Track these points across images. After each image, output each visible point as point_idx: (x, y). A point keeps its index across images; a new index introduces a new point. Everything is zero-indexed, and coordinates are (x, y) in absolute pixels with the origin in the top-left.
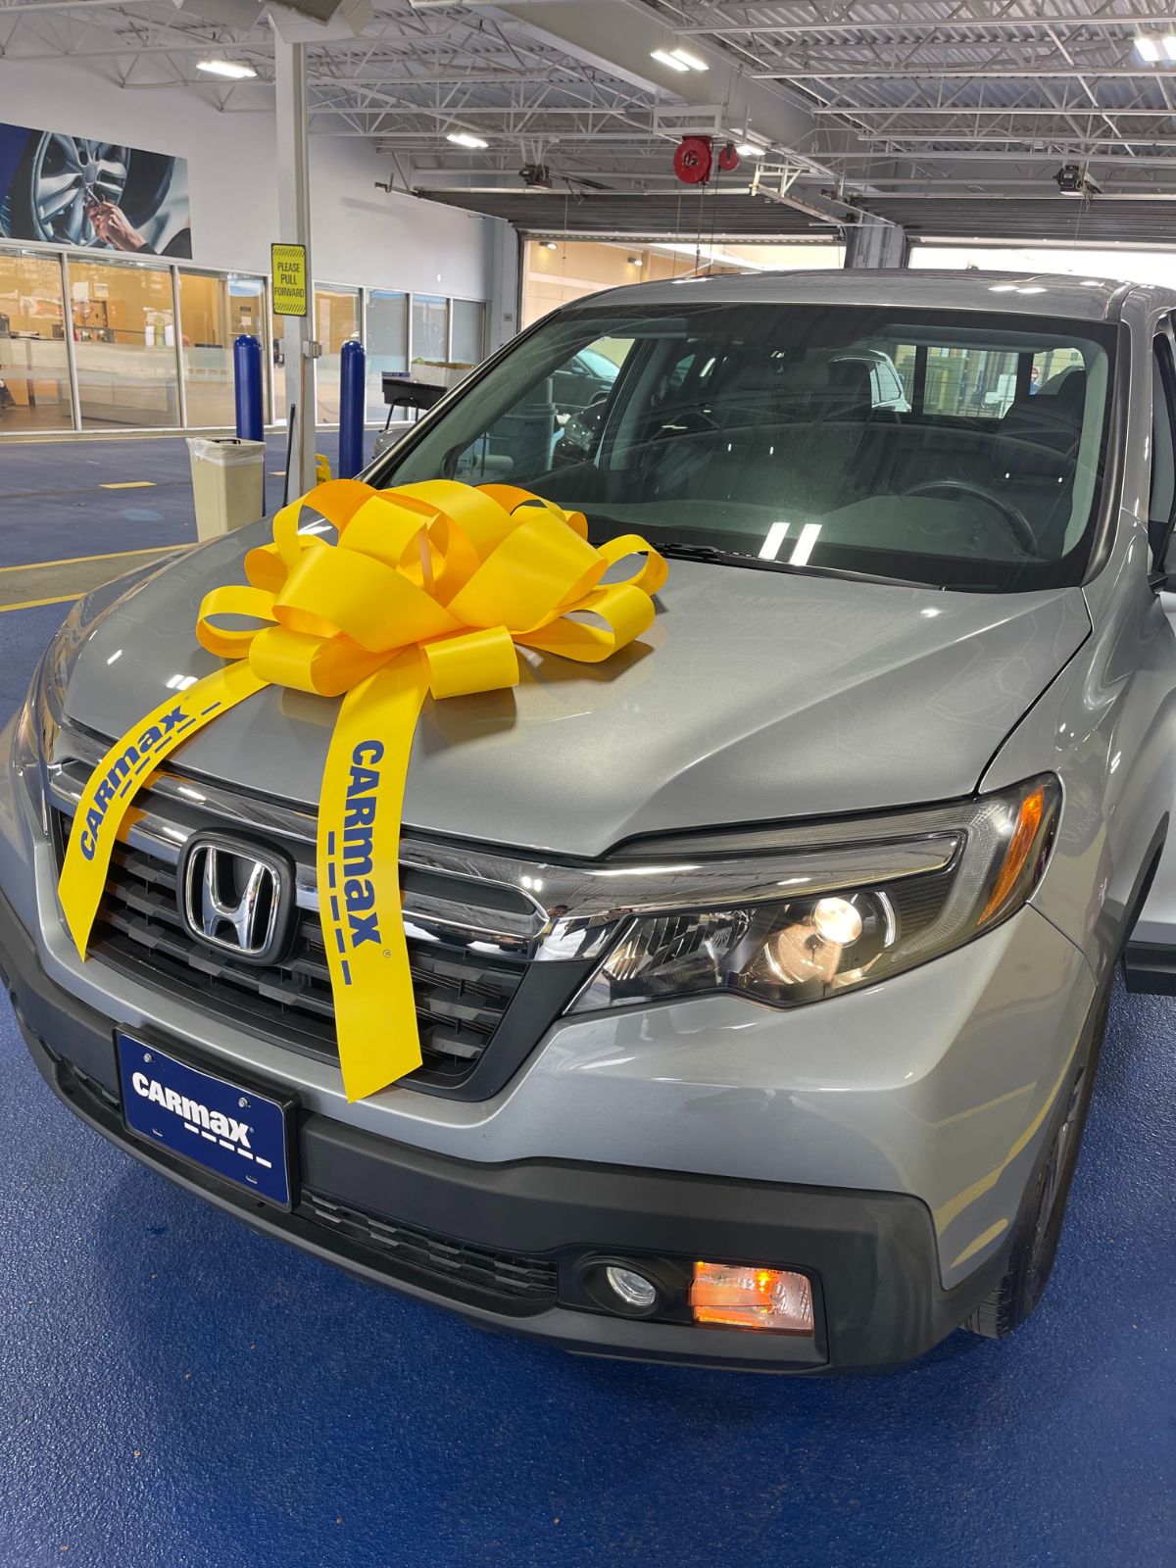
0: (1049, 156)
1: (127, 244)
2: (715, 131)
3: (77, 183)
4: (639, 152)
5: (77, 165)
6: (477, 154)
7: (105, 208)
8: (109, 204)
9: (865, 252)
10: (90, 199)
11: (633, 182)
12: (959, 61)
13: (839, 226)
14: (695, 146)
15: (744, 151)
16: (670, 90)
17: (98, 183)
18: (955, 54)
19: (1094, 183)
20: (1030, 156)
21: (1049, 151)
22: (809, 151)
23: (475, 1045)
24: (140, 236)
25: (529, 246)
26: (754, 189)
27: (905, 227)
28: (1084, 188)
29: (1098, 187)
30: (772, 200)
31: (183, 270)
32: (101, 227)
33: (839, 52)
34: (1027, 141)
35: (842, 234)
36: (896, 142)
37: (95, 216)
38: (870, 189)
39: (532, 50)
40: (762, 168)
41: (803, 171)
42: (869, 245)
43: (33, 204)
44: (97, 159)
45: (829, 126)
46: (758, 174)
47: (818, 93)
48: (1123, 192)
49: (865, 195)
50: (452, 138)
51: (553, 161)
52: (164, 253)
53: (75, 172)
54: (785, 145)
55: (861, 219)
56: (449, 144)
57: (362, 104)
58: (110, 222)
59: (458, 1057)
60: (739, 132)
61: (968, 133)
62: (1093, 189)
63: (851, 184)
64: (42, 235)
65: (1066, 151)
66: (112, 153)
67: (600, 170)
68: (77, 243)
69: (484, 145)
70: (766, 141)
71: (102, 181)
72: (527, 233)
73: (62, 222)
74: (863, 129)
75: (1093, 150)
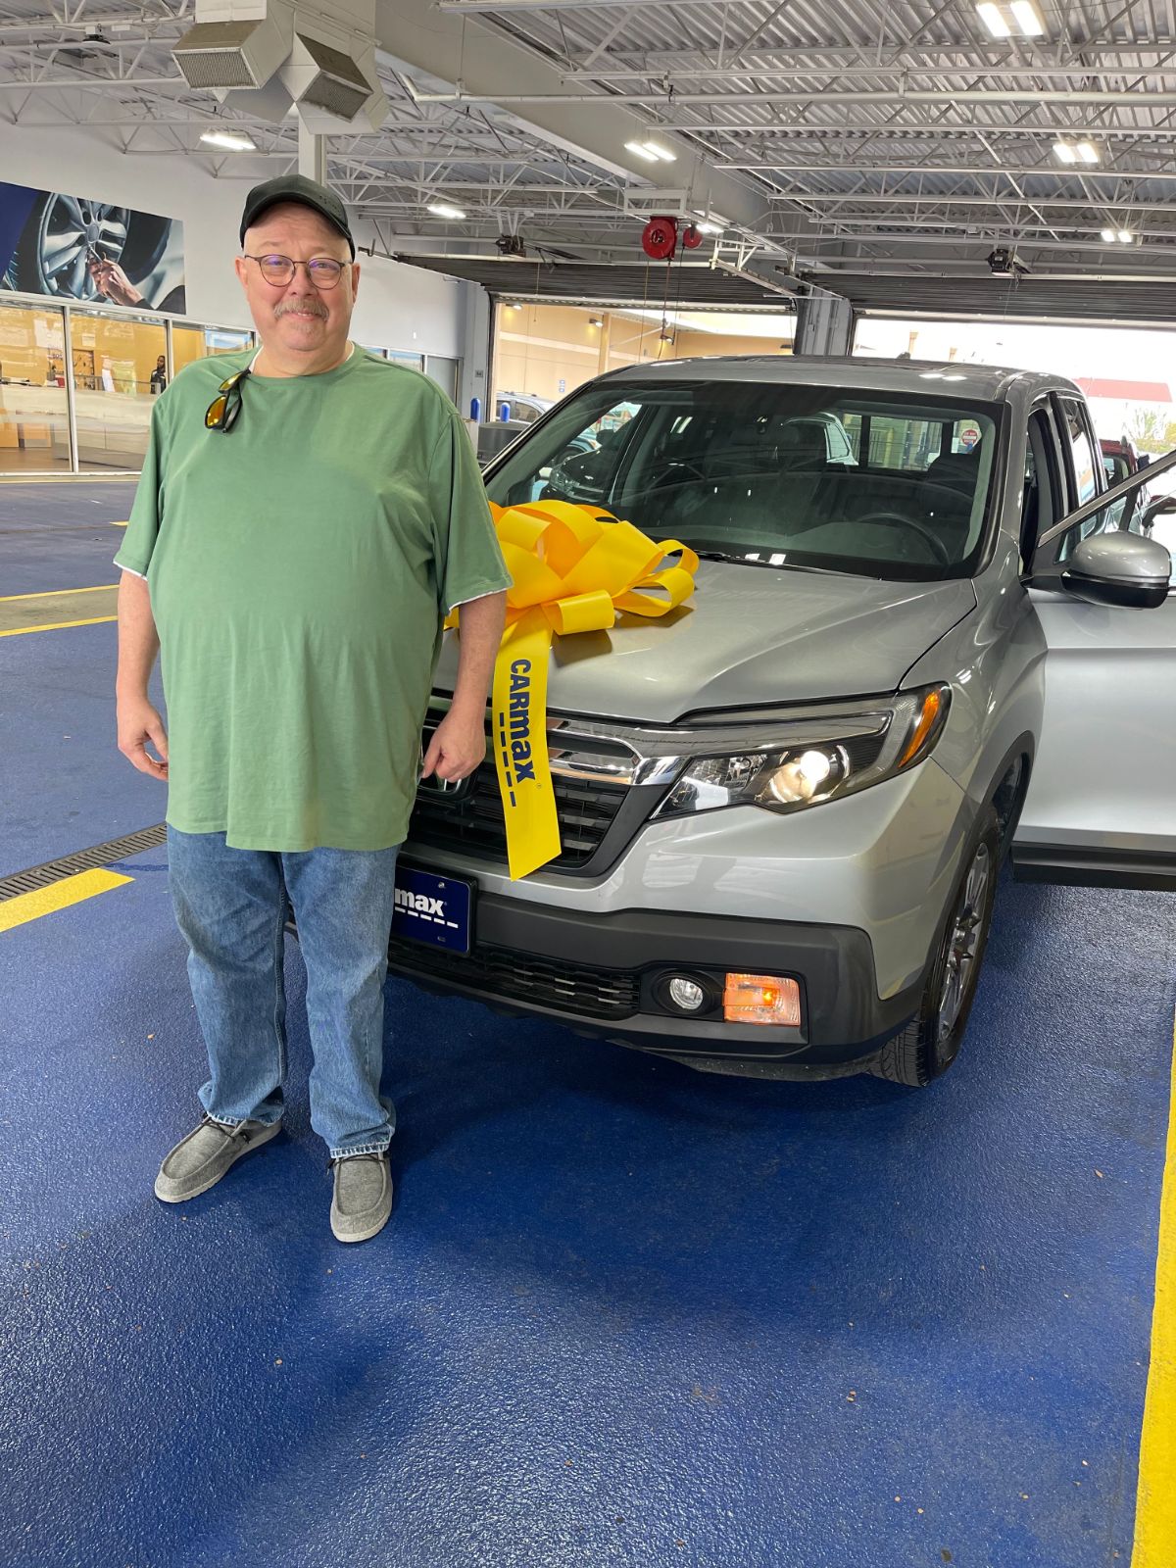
0: (981, 240)
1: (125, 299)
2: (680, 213)
3: (81, 241)
4: (606, 226)
5: (83, 226)
6: (455, 223)
7: (106, 265)
8: (109, 262)
9: (815, 322)
10: (92, 256)
11: (600, 253)
12: (902, 155)
13: (791, 298)
14: (663, 226)
15: (703, 228)
16: (639, 175)
17: (100, 241)
18: (897, 148)
19: (1022, 264)
20: (964, 240)
21: (982, 235)
22: (765, 231)
23: (592, 842)
24: (138, 291)
25: (500, 307)
26: (714, 263)
27: (851, 300)
28: (1013, 269)
29: (1026, 267)
30: (730, 274)
31: (176, 324)
32: (102, 282)
33: (793, 144)
34: (962, 226)
35: (793, 305)
36: (844, 225)
37: (97, 272)
38: (819, 265)
39: (511, 133)
40: (720, 244)
41: (758, 248)
42: (818, 316)
43: (39, 260)
44: (99, 219)
45: (783, 209)
46: (717, 250)
47: (774, 181)
48: (1051, 273)
49: (814, 271)
50: (433, 209)
51: (526, 232)
52: (161, 308)
53: (79, 231)
54: (743, 225)
55: (811, 292)
56: (428, 213)
57: (351, 176)
58: (111, 279)
59: (581, 851)
60: (703, 213)
61: (909, 218)
62: (1022, 270)
63: (801, 260)
64: (47, 290)
65: (997, 236)
66: (114, 214)
67: (569, 241)
68: (79, 297)
69: (462, 216)
70: (725, 221)
71: (103, 239)
72: (499, 296)
73: (65, 277)
74: (813, 213)
75: (1022, 234)
